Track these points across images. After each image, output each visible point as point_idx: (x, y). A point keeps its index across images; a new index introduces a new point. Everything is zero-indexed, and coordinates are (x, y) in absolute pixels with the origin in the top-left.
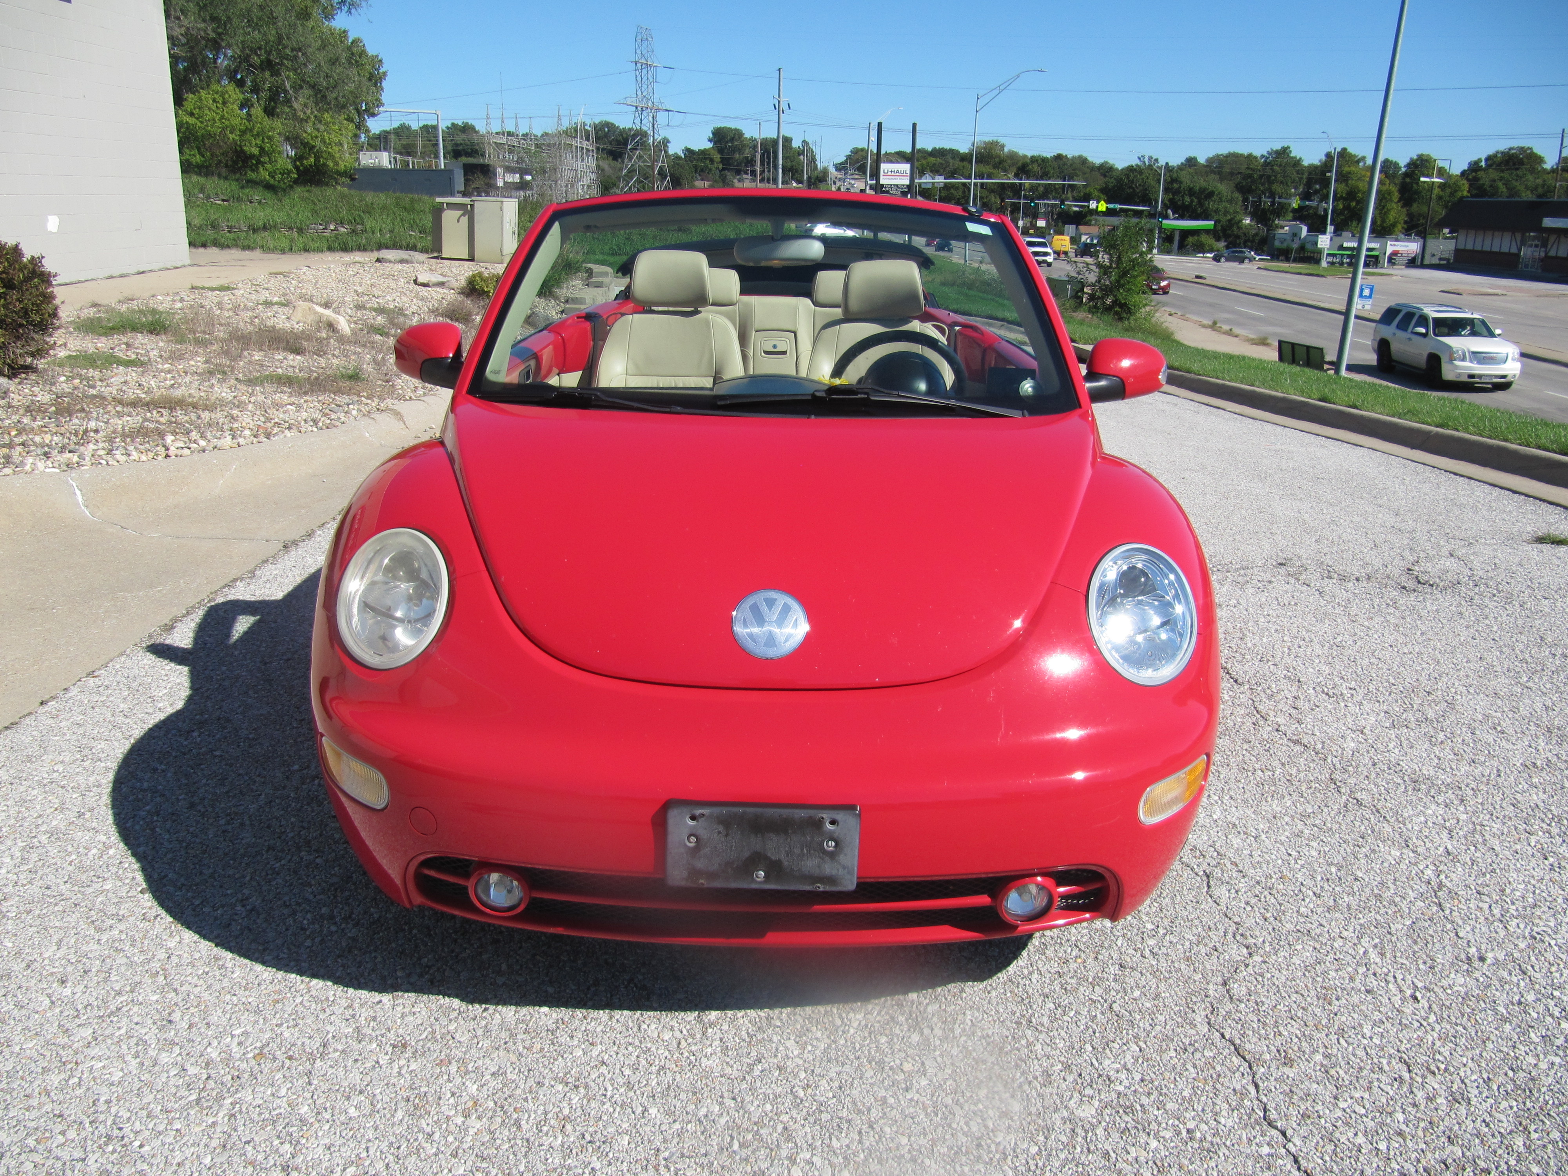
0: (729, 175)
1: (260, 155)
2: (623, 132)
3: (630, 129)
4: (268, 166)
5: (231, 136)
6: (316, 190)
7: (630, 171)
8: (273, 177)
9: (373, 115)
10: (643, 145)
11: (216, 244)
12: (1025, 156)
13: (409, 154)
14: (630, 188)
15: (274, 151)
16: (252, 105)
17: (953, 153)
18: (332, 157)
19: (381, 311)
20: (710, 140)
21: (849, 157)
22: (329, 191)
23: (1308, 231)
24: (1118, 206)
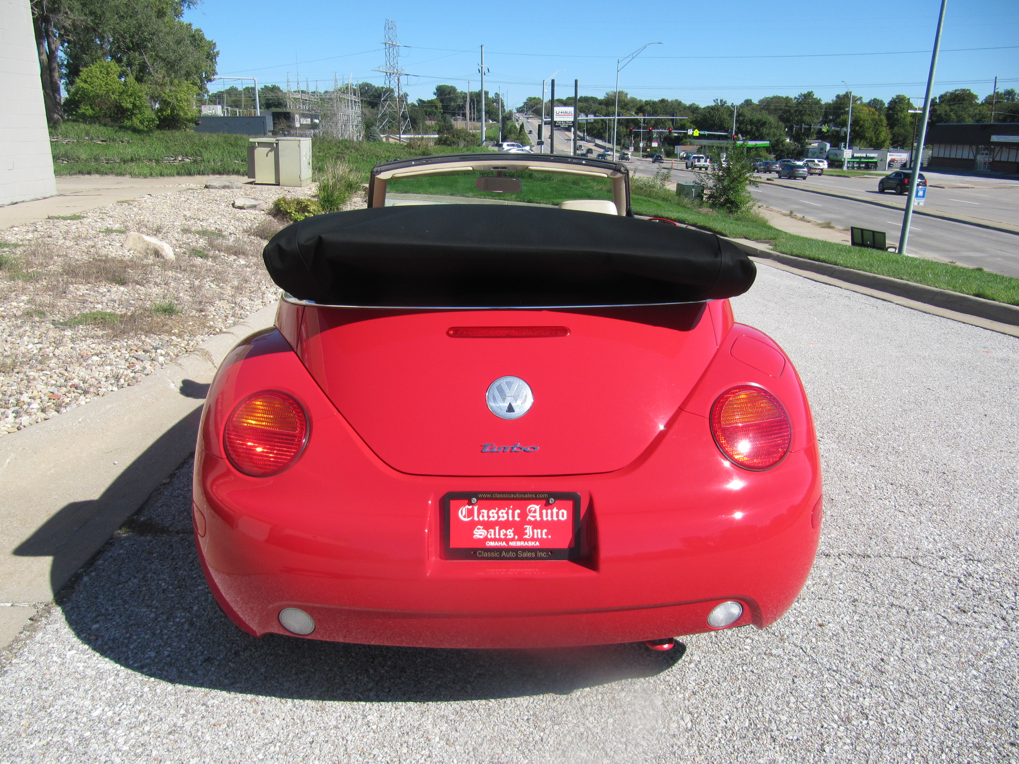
0: (448, 116)
1: (133, 109)
2: (377, 90)
3: (382, 88)
4: (139, 116)
5: (113, 96)
6: (168, 133)
7: (383, 116)
8: (142, 124)
9: (210, 80)
10: (391, 98)
11: (98, 172)
12: (641, 101)
13: (237, 106)
14: (384, 126)
15: (142, 106)
16: (127, 75)
17: (594, 100)
18: (183, 109)
19: (203, 233)
20: (435, 94)
21: (525, 104)
22: (177, 133)
23: (831, 147)
24: (706, 133)
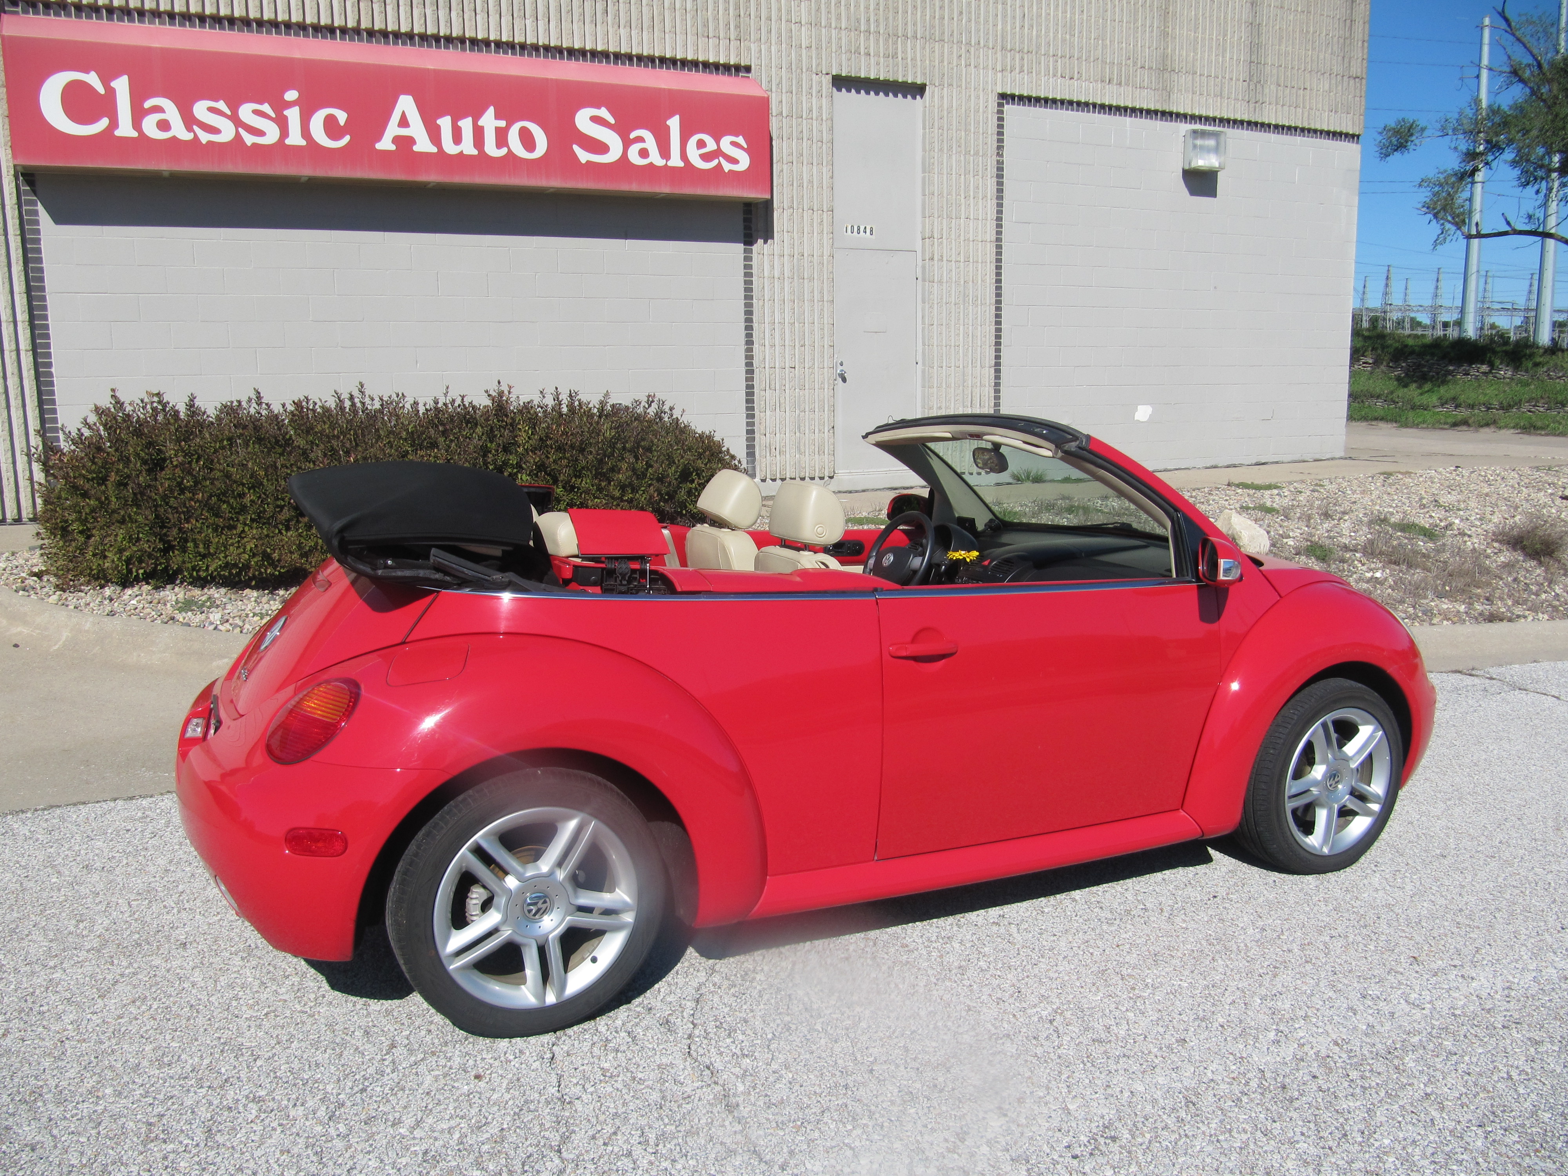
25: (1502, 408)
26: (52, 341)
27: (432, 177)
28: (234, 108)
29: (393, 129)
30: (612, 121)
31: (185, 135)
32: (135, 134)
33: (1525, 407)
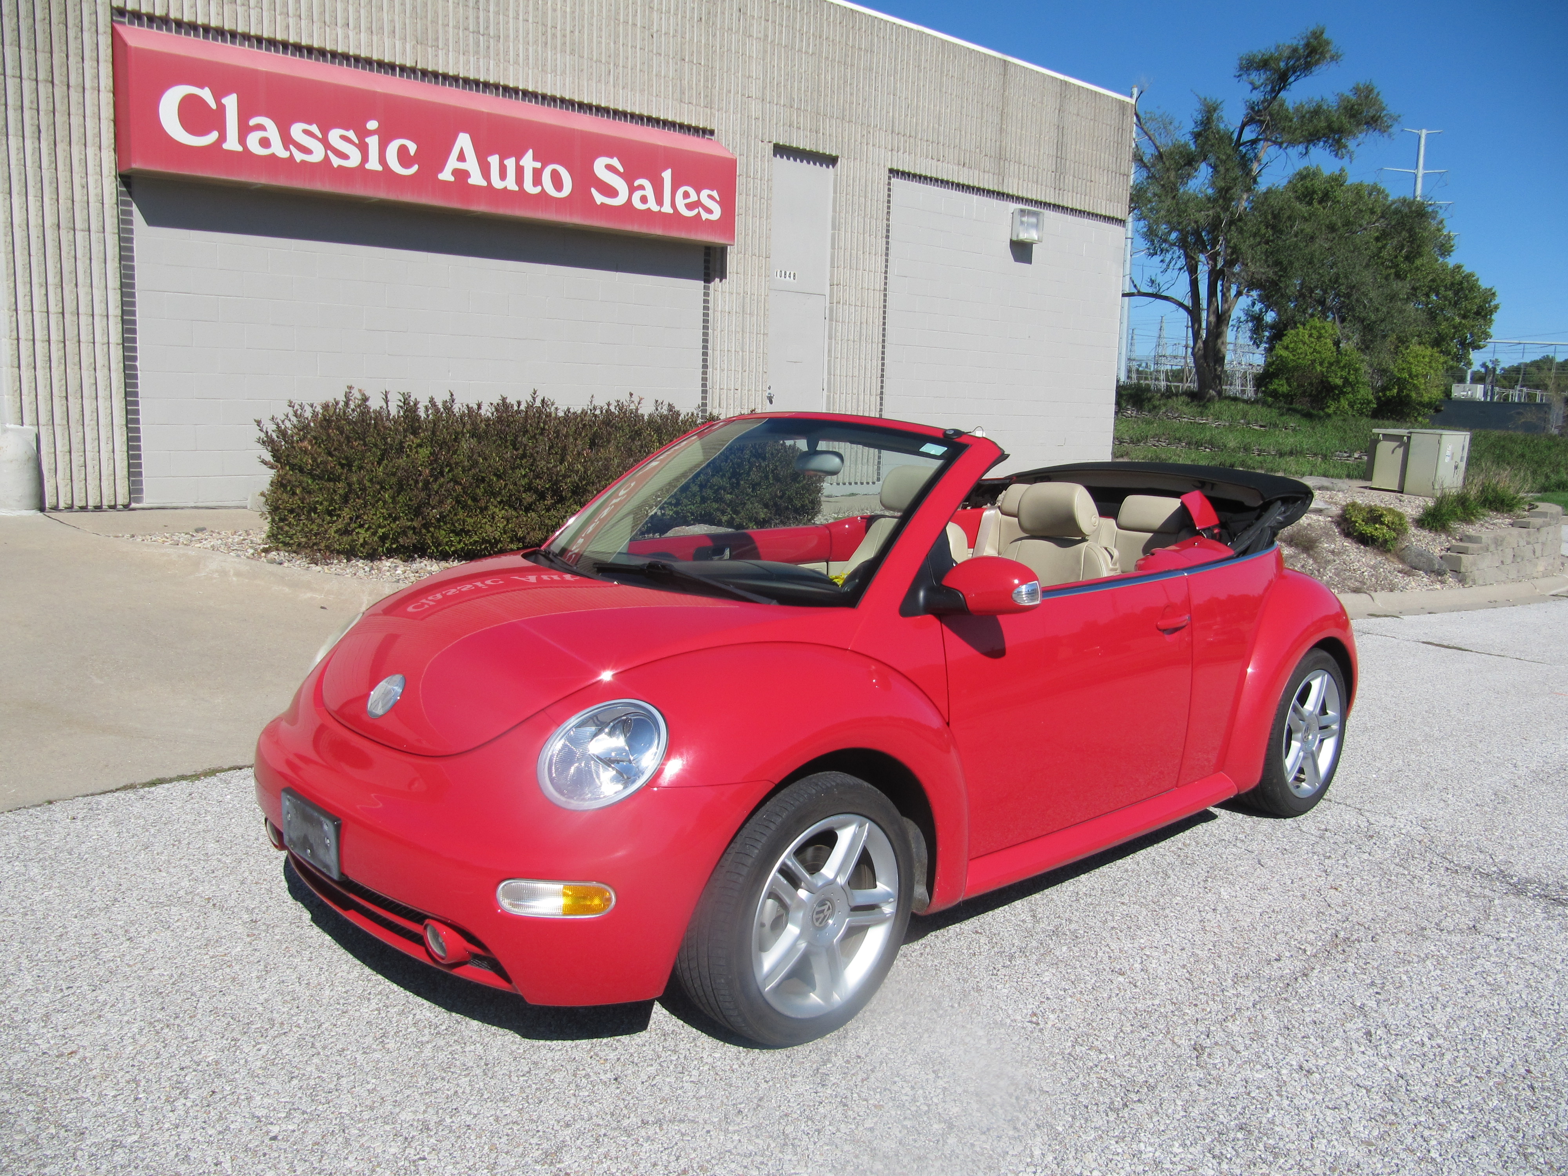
1: (1344, 386)
4: (1350, 396)
5: (1319, 368)
8: (1352, 407)
9: (1479, 347)
15: (1358, 382)
18: (1416, 388)
25: (1132, 442)
26: (138, 336)
27: (480, 207)
28: (325, 131)
29: (452, 163)
30: (621, 170)
31: (283, 154)
32: (240, 149)
33: (1150, 443)
